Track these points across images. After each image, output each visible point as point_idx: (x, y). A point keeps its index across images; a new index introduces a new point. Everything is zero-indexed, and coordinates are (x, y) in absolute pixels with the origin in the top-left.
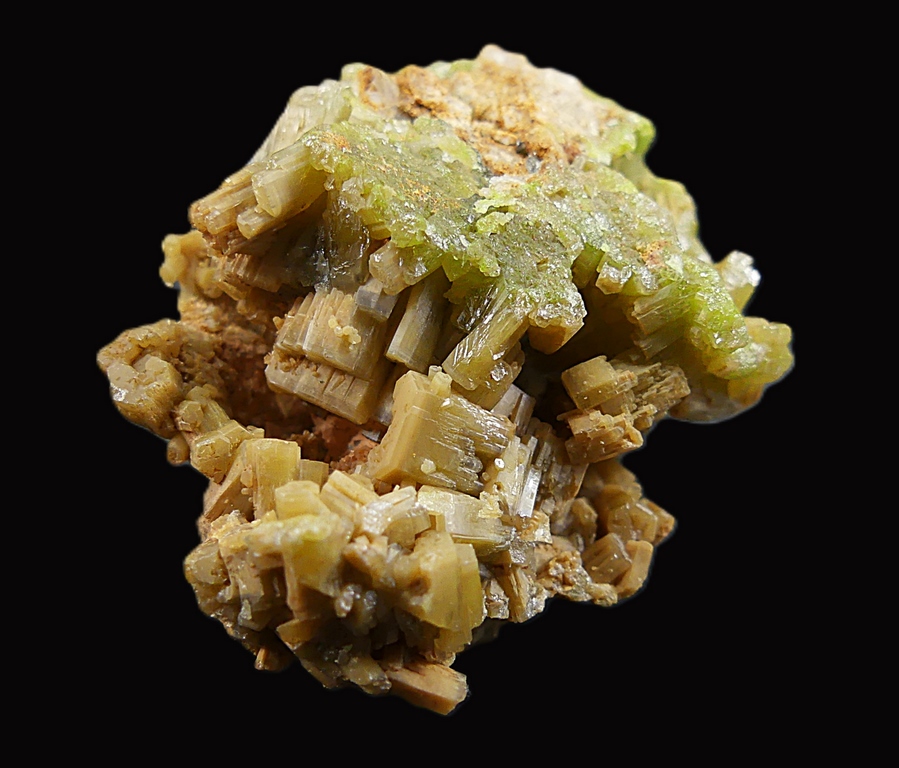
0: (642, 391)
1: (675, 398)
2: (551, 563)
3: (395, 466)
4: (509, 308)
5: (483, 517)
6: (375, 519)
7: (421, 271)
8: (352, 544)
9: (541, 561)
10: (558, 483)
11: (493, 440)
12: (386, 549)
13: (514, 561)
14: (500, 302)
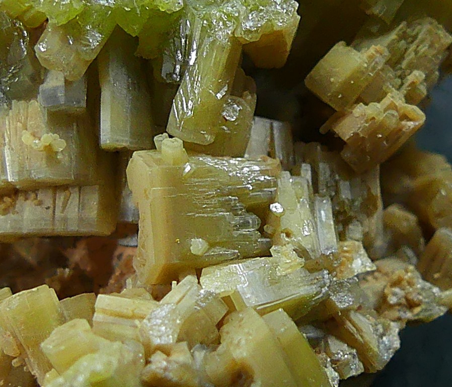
0: (399, 61)
1: (438, 53)
2: (386, 291)
3: (163, 262)
4: (209, 37)
5: (284, 273)
6: (163, 328)
7: (95, 40)
8: (149, 365)
9: (374, 293)
10: (353, 201)
11: (259, 186)
12: (189, 355)
13: (341, 306)
14: (197, 35)
